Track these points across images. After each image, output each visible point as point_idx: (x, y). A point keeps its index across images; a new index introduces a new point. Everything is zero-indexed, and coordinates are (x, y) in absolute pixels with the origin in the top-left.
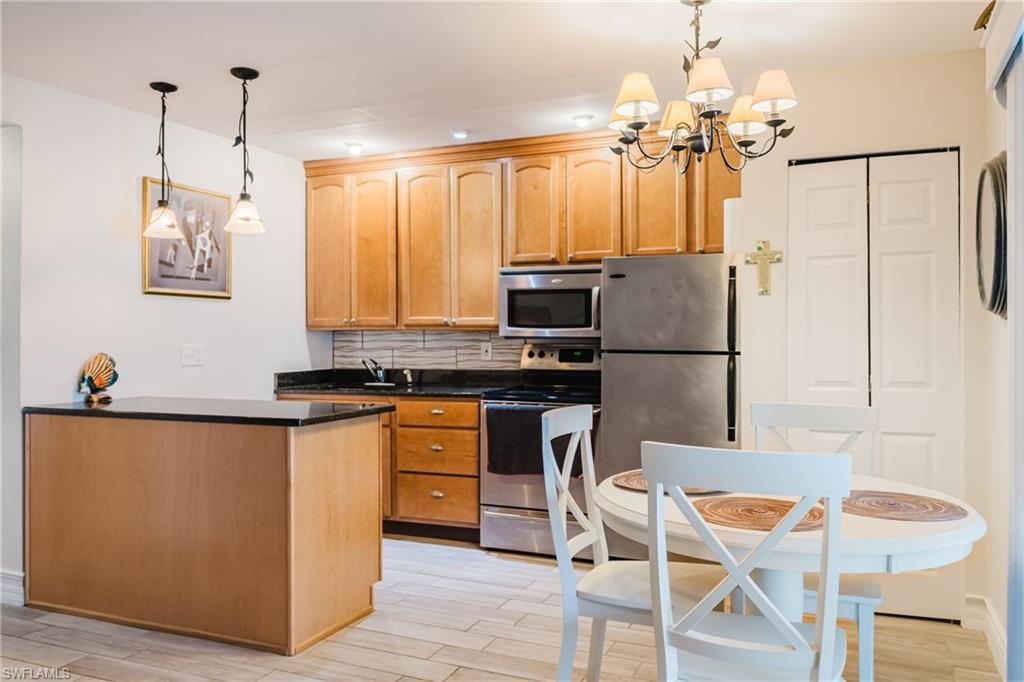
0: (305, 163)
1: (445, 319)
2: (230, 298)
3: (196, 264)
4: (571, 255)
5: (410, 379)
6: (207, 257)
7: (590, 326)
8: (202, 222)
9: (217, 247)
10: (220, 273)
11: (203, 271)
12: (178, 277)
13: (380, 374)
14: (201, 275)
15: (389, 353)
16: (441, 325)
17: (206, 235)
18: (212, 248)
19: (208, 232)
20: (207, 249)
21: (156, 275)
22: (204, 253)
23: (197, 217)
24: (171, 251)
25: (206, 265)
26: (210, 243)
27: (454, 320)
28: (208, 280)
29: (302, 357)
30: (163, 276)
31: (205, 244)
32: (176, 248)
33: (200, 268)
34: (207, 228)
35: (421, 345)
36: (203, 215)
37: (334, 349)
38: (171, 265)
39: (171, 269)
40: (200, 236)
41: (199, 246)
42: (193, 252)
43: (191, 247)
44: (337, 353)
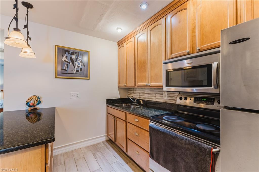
0: (117, 42)
1: (146, 84)
2: (89, 79)
3: (76, 69)
4: (199, 48)
5: (142, 103)
6: (80, 68)
7: (212, 86)
8: (78, 58)
9: (84, 65)
10: (85, 72)
11: (78, 72)
12: (68, 73)
13: (135, 100)
14: (77, 73)
15: (139, 94)
16: (145, 86)
17: (79, 62)
18: (82, 65)
19: (80, 61)
20: (80, 66)
21: (60, 73)
22: (79, 67)
23: (76, 57)
24: (66, 66)
25: (80, 70)
26: (81, 64)
27: (149, 84)
28: (81, 74)
29: (117, 95)
30: (62, 73)
31: (79, 64)
32: (67, 65)
33: (77, 71)
34: (80, 60)
35: (146, 92)
36: (78, 56)
37: (128, 93)
38: (66, 70)
39: (66, 71)
40: (77, 62)
41: (77, 64)
42: (75, 67)
43: (73, 65)
44: (129, 94)
